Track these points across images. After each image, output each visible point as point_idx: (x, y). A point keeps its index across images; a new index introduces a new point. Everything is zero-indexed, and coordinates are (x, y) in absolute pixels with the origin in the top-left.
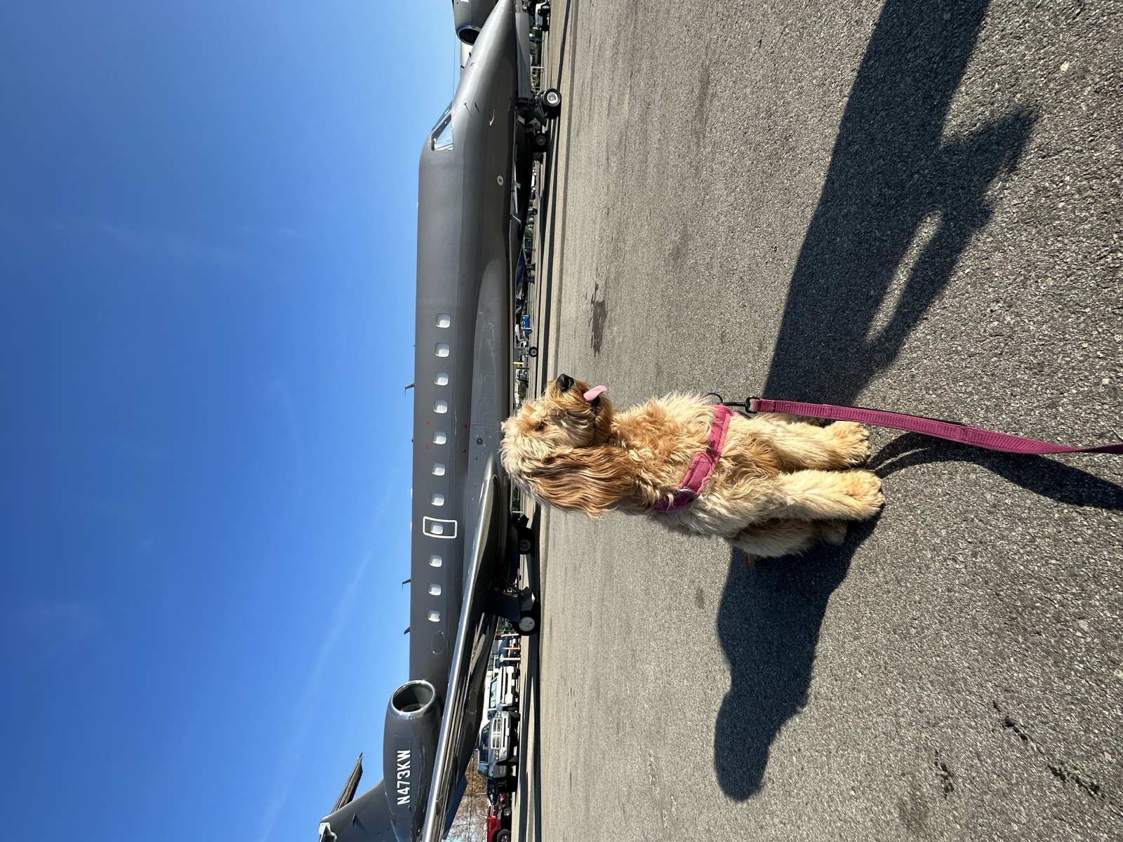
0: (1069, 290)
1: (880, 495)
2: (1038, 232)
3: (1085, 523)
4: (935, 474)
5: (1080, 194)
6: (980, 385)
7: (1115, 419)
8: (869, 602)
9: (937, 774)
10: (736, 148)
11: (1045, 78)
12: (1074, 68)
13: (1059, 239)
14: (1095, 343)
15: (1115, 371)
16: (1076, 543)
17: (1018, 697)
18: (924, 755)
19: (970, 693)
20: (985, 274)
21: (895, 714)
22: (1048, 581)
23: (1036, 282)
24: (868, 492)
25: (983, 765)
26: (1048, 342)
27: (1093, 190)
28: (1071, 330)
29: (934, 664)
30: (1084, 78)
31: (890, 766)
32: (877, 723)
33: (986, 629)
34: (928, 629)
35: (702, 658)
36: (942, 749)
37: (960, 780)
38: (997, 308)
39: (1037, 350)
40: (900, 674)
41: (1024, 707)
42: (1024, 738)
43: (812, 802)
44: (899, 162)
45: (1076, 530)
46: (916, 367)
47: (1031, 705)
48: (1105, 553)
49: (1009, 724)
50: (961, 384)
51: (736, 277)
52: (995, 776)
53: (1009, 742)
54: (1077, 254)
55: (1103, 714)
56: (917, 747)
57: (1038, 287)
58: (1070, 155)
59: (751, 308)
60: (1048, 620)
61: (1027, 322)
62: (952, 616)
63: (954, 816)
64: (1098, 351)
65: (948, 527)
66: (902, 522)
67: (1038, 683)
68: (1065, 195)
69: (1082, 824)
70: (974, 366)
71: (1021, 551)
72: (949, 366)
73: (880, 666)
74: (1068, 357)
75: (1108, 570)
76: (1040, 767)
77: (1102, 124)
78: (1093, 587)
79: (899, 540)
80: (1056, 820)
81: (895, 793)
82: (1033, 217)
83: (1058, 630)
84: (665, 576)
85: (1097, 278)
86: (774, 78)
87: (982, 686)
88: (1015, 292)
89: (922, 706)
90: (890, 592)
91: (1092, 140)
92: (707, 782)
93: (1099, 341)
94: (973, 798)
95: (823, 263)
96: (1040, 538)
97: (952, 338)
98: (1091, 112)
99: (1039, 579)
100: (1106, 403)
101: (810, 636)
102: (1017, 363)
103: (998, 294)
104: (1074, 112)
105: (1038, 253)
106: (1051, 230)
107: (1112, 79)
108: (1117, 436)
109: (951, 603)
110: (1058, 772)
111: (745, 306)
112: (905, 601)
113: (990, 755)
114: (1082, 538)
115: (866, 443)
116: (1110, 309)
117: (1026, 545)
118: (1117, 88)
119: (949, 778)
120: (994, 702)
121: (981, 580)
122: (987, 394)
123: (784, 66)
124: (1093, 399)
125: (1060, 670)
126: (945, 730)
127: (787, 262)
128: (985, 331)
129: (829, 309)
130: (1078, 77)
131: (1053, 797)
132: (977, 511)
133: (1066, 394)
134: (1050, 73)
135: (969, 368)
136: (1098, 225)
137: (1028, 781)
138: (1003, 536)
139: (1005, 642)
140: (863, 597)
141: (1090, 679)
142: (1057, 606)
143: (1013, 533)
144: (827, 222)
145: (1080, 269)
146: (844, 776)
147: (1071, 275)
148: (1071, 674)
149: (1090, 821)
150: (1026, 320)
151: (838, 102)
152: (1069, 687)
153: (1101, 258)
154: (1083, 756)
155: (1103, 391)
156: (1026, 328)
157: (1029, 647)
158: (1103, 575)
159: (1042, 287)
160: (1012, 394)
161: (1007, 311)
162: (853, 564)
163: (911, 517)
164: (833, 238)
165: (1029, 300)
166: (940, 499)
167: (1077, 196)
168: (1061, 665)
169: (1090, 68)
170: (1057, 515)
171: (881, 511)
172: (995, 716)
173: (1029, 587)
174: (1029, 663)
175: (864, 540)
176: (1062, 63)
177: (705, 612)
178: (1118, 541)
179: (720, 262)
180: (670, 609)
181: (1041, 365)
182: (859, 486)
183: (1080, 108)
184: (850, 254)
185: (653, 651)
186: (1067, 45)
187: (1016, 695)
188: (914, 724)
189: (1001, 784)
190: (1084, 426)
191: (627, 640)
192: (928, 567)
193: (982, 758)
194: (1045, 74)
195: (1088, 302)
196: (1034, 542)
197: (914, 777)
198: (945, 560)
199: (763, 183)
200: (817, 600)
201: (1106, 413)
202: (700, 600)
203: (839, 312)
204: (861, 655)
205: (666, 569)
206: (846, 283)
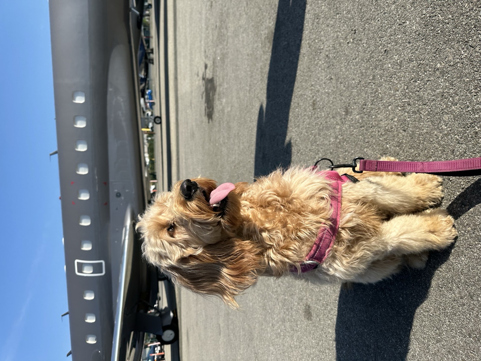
1: (453, 230)
8: (447, 313)
24: (445, 229)
46: (478, 126)
51: (323, 55)
59: (337, 80)
66: (472, 249)
79: (471, 264)
84: (279, 295)
90: (464, 305)
95: (397, 43)
101: (401, 341)
111: (332, 79)
112: (477, 311)
115: (440, 188)
127: (365, 42)
129: (403, 79)
140: (442, 309)
144: (397, 9)
162: (434, 283)
164: (403, 21)
171: (455, 242)
175: (441, 264)
177: (313, 323)
179: (308, 43)
180: (284, 321)
182: (438, 225)
184: (419, 35)
185: (272, 354)
191: (250, 345)
200: (405, 313)
202: (308, 313)
203: (412, 82)
204: (442, 354)
205: (279, 289)
206: (416, 58)
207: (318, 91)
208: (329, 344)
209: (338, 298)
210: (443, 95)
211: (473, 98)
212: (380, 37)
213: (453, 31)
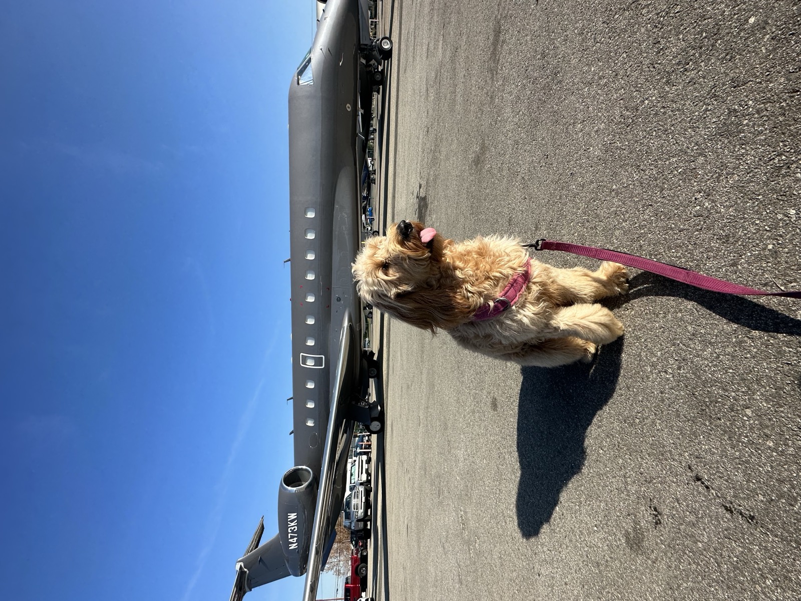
0: (749, 183)
2: (729, 142)
3: (753, 344)
4: (654, 314)
5: (759, 114)
6: (686, 251)
7: (775, 273)
9: (650, 514)
10: (520, 81)
11: (738, 29)
12: (758, 21)
13: (743, 146)
14: (764, 220)
15: (777, 239)
16: (746, 358)
17: (705, 461)
18: (643, 502)
19: (674, 460)
20: (692, 172)
21: (624, 476)
22: (726, 384)
23: (727, 178)
25: (681, 506)
26: (733, 220)
27: (768, 111)
28: (749, 211)
29: (651, 443)
30: (764, 28)
31: (620, 509)
32: (612, 482)
33: (686, 417)
34: (647, 419)
35: (496, 445)
36: (654, 497)
37: (665, 517)
38: (699, 197)
39: (725, 226)
40: (628, 450)
41: (708, 467)
42: (707, 487)
43: (569, 536)
44: (635, 92)
45: (746, 349)
46: (643, 240)
47: (713, 466)
48: (765, 364)
49: (698, 479)
50: (673, 251)
51: (519, 177)
52: (688, 513)
53: (697, 491)
54: (755, 157)
55: (759, 470)
56: (638, 497)
57: (728, 181)
58: (753, 86)
59: (530, 200)
60: (726, 410)
61: (719, 206)
62: (663, 410)
63: (661, 540)
64: (766, 226)
65: (663, 350)
66: (632, 347)
67: (718, 452)
68: (748, 115)
69: (742, 541)
70: (682, 239)
71: (710, 365)
72: (665, 239)
73: (615, 445)
74: (746, 230)
75: (766, 376)
76: (717, 506)
77: (775, 62)
78: (756, 387)
79: (629, 360)
80: (726, 539)
81: (623, 527)
82: (726, 131)
83: (731, 416)
84: (471, 390)
85: (767, 174)
86: (547, 29)
87: (682, 455)
88: (712, 185)
89: (642, 470)
90: (622, 395)
91: (768, 75)
92: (499, 527)
93: (767, 219)
94: (673, 527)
95: (581, 166)
96: (722, 355)
97: (668, 218)
98: (768, 54)
99: (722, 383)
100: (769, 262)
101: (569, 427)
102: (711, 235)
103: (700, 187)
104: (757, 54)
105: (729, 157)
106: (738, 140)
107: (784, 29)
108: (776, 284)
109: (663, 401)
110: (729, 508)
111: (526, 198)
112: (632, 401)
113: (685, 501)
114: (750, 354)
116: (775, 196)
117: (713, 360)
118: (787, 36)
119: (659, 515)
120: (689, 466)
121: (683, 385)
122: (690, 258)
123: (554, 19)
124: (761, 259)
125: (732, 443)
126: (657, 485)
127: (555, 165)
128: (691, 213)
129: (584, 199)
130: (761, 28)
131: (725, 525)
132: (682, 338)
133: (743, 257)
134: (741, 25)
135: (679, 239)
136: (769, 136)
137: (709, 515)
138: (699, 355)
139: (698, 426)
141: (752, 447)
142: (732, 400)
143: (705, 353)
144: (583, 136)
145: (756, 168)
146: (590, 518)
147: (750, 172)
148: (739, 445)
149: (748, 539)
150: (718, 205)
151: (593, 47)
152: (737, 453)
153: (771, 160)
154: (745, 498)
155: (768, 253)
156: (719, 210)
157: (712, 428)
158: (763, 379)
159: (730, 182)
160: (707, 257)
161: (706, 198)
163: (638, 344)
164: (588, 148)
165: (721, 191)
166: (657, 331)
167: (756, 116)
168: (733, 439)
169: (770, 22)
170: (734, 340)
172: (689, 474)
173: (714, 388)
174: (713, 439)
176: (750, 17)
177: (498, 413)
178: (774, 355)
179: (508, 167)
180: (473, 412)
181: (727, 236)
183: (761, 51)
184: (600, 160)
185: (462, 441)
186: (754, 3)
187: (703, 460)
188: (636, 482)
189: (692, 518)
190: (754, 278)
191: (445, 434)
192: (648, 377)
193: (680, 502)
194: (738, 26)
195: (761, 191)
196: (719, 358)
197: (635, 516)
198: (660, 372)
199: (539, 107)
200: (574, 403)
201: (769, 269)
202: (494, 405)
203: (591, 201)
204: (602, 438)
205: (471, 385)
206: (596, 181)
207: (514, 209)
208: (510, 431)
209: (519, 391)
210: (616, 213)
211: (641, 216)
212: (568, 162)
213: (628, 157)
